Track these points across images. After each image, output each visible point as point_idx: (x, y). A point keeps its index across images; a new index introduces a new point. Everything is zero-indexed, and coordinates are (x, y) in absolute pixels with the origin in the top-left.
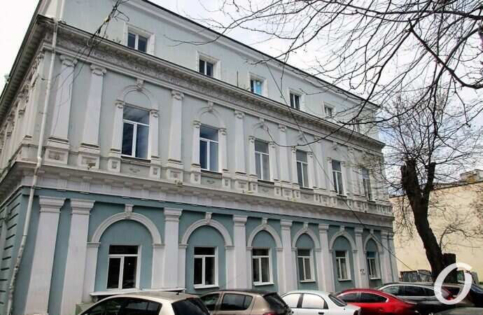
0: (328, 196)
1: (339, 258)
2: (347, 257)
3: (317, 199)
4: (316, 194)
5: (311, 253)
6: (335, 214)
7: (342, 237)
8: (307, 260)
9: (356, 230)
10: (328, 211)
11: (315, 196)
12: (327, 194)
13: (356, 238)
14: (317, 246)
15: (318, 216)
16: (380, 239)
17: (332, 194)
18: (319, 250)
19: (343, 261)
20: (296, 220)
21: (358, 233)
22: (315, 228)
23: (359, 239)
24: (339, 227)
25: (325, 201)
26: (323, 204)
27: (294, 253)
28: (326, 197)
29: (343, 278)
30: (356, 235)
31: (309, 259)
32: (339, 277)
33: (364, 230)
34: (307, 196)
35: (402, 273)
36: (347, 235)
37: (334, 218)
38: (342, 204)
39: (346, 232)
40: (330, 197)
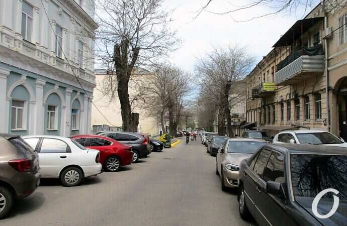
0: (49, 55)
1: (50, 112)
2: (56, 111)
3: (38, 55)
4: (38, 50)
5: (26, 105)
6: (53, 73)
7: (55, 94)
8: (20, 111)
9: (67, 90)
10: (47, 68)
11: (37, 51)
12: (48, 53)
13: (67, 96)
14: (32, 99)
15: (37, 71)
16: (83, 100)
17: (52, 54)
18: (34, 103)
19: (52, 114)
20: (15, 70)
21: (68, 92)
22: (32, 81)
23: (68, 98)
24: (54, 85)
25: (45, 59)
26: (43, 61)
27: (9, 102)
28: (47, 55)
29: (51, 128)
30: (67, 94)
31: (22, 110)
32: (48, 127)
33: (73, 91)
34: (29, 49)
35: (94, 126)
36: (60, 93)
37: (51, 76)
38: (60, 66)
39: (59, 91)
40: (51, 57)
